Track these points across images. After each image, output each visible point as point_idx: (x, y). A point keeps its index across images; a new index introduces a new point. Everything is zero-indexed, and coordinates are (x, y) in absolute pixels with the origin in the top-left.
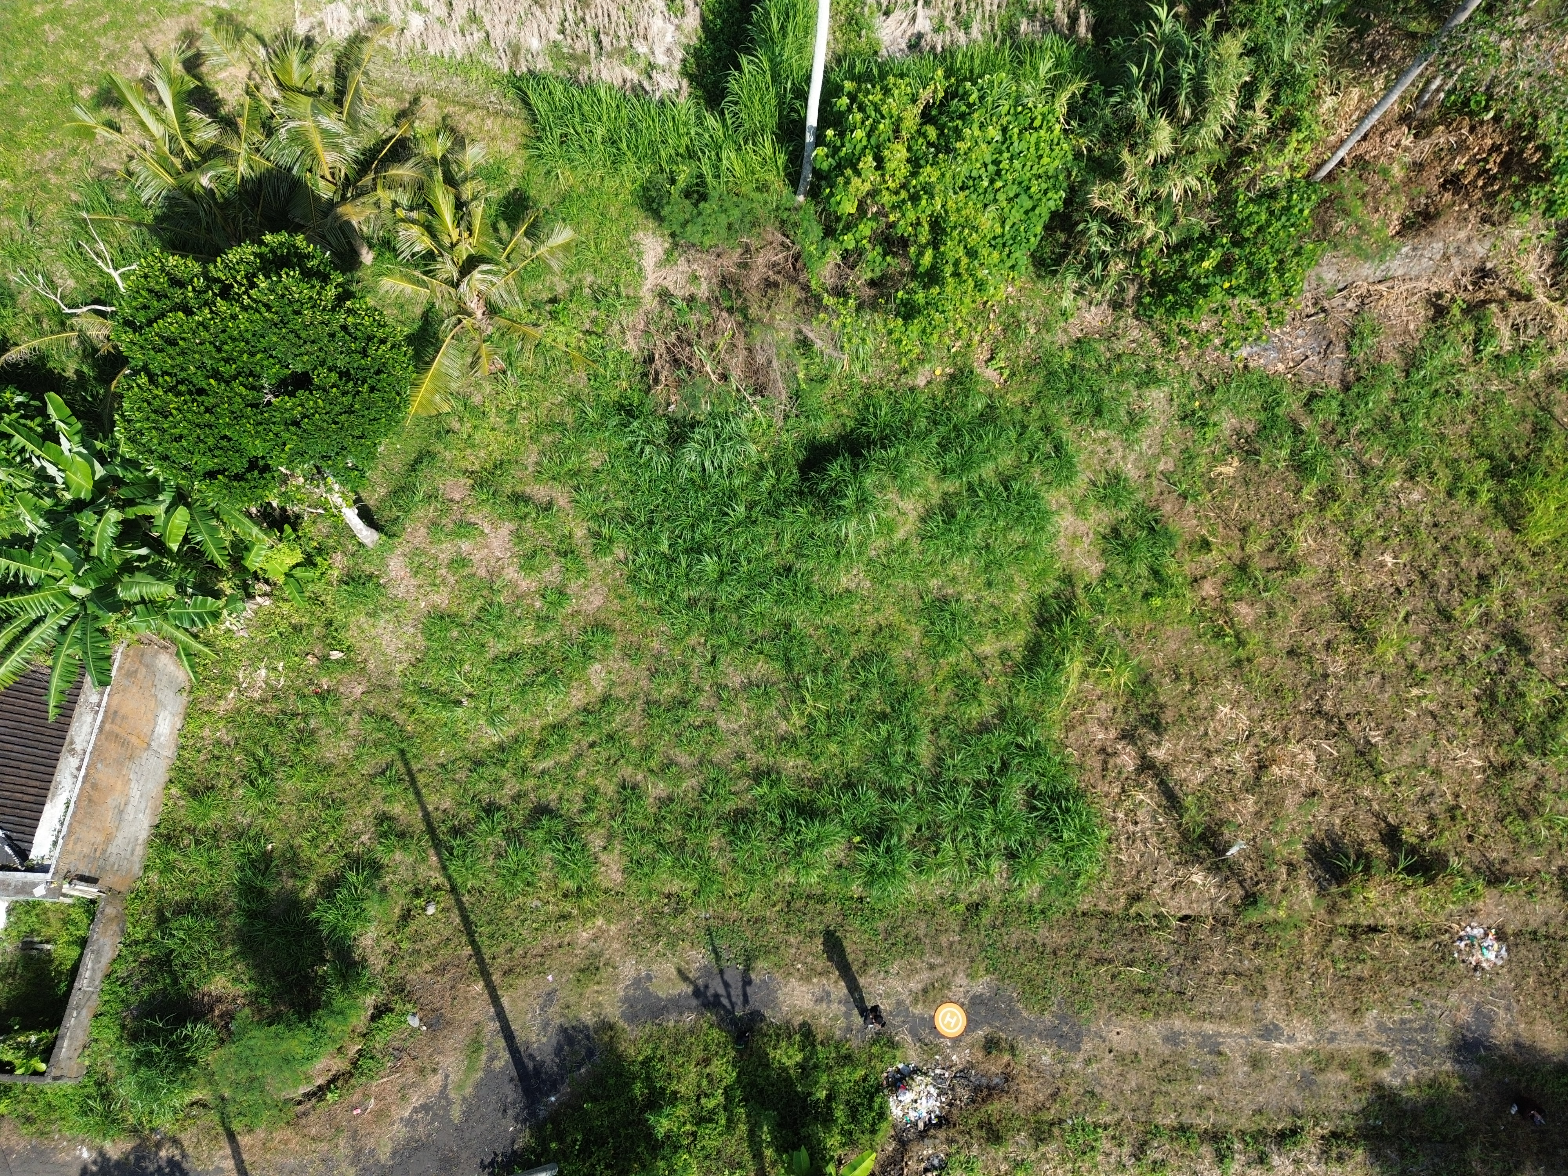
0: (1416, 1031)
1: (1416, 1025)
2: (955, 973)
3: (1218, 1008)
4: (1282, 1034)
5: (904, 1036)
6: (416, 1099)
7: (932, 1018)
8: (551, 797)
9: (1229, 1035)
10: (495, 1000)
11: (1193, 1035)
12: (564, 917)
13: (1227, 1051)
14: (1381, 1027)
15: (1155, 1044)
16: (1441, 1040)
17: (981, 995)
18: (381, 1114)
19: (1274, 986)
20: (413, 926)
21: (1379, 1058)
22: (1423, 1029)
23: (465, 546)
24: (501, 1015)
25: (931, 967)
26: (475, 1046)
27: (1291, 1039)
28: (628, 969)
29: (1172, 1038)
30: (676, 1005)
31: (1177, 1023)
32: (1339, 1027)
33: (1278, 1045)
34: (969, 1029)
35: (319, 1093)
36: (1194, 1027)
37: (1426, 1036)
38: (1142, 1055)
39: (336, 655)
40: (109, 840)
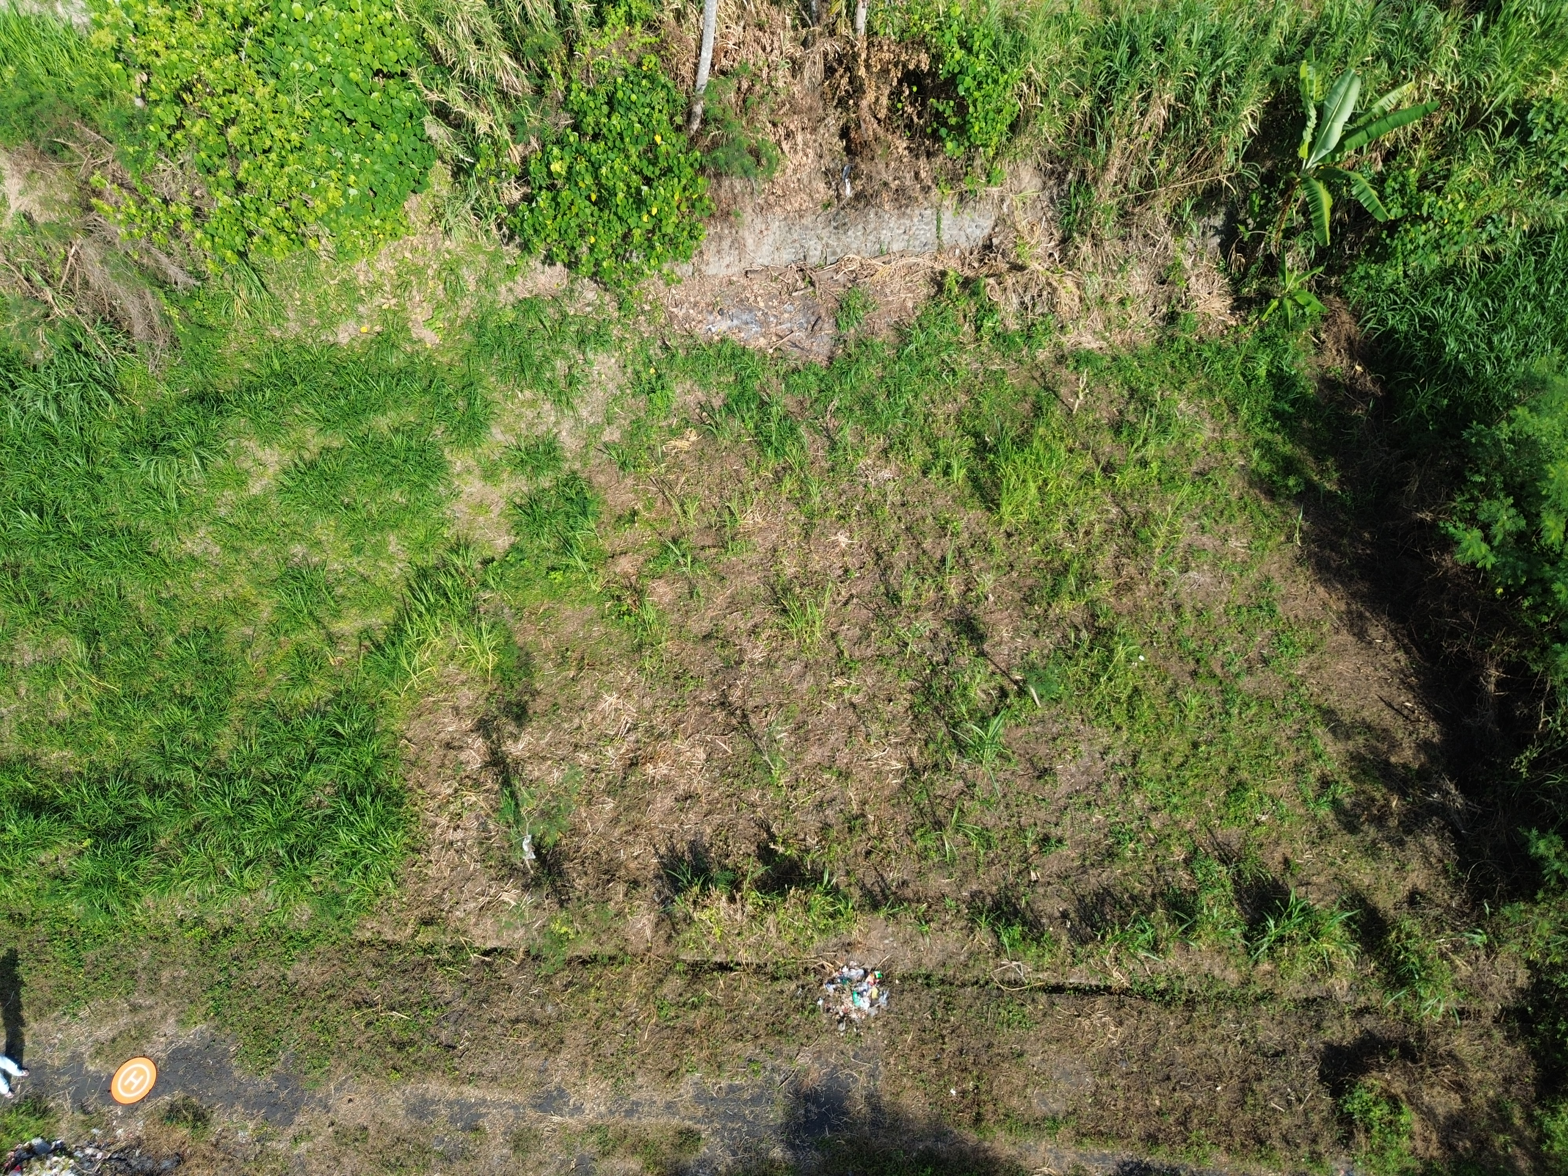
0: (745, 1102)
1: (746, 1096)
2: (164, 1017)
3: (493, 1067)
4: (566, 1104)
5: (62, 1102)
7: (111, 1077)
9: (496, 1104)
11: (450, 1104)
13: (487, 1125)
14: (701, 1097)
15: (395, 1115)
16: (775, 1114)
17: (189, 1047)
19: (575, 1039)
21: (688, 1137)
22: (755, 1100)
25: (135, 1009)
27: (578, 1109)
29: (420, 1108)
31: (435, 1087)
32: (644, 1094)
33: (556, 1119)
34: (154, 1093)
36: (451, 1093)
37: (757, 1110)
38: (372, 1131)
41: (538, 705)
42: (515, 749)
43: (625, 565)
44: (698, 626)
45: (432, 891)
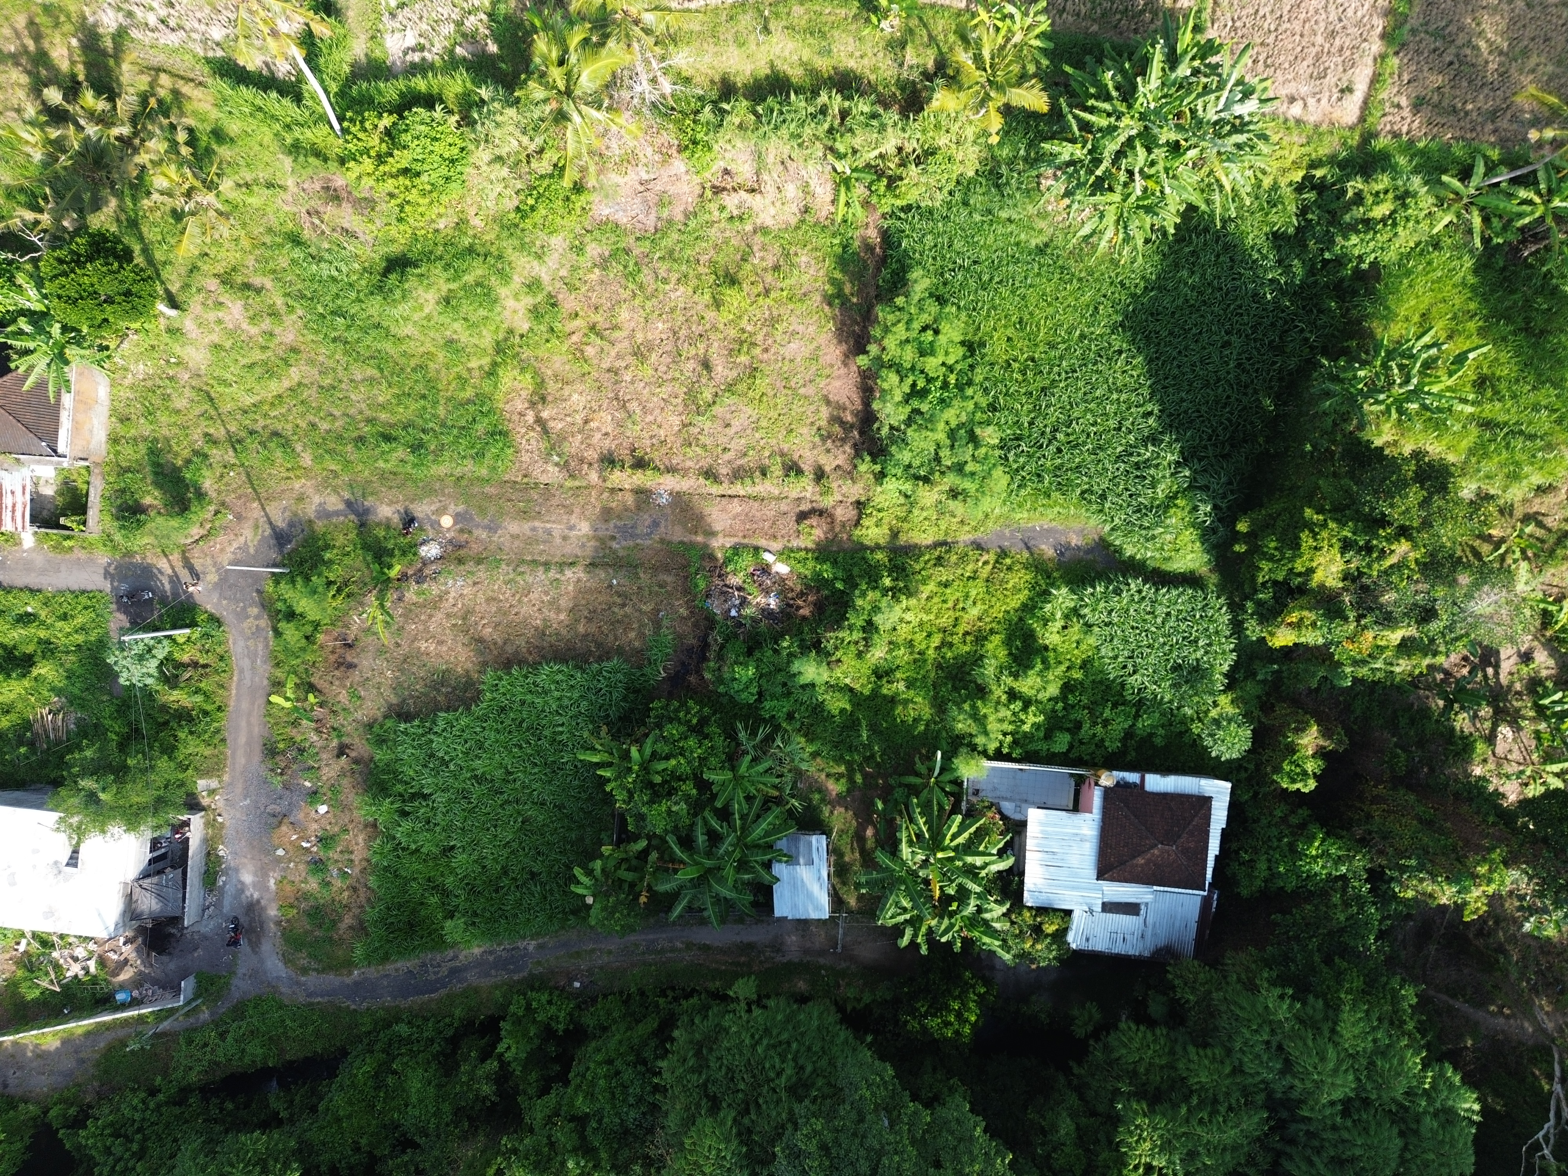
2: (450, 503)
3: (553, 518)
4: (576, 528)
5: (428, 527)
6: (235, 545)
7: (439, 520)
8: (279, 427)
9: (556, 528)
10: (264, 509)
11: (542, 528)
12: (288, 478)
13: (554, 534)
14: (616, 527)
15: (526, 531)
17: (460, 512)
18: (222, 550)
19: (577, 510)
20: (225, 480)
21: (612, 538)
23: (220, 314)
24: (267, 515)
25: (440, 501)
26: (256, 527)
27: (580, 530)
28: (317, 499)
29: (534, 529)
30: (337, 513)
31: (537, 524)
33: (574, 532)
34: (454, 525)
35: (197, 542)
36: (542, 525)
38: (521, 535)
39: (173, 360)
40: (89, 443)
41: (550, 398)
42: (545, 415)
43: (575, 338)
44: (605, 366)
45: (524, 466)
